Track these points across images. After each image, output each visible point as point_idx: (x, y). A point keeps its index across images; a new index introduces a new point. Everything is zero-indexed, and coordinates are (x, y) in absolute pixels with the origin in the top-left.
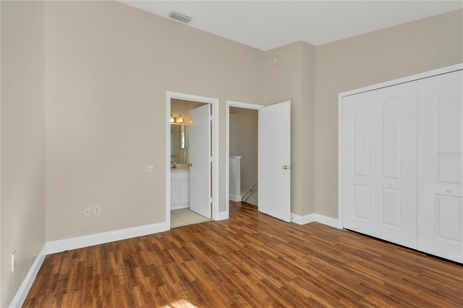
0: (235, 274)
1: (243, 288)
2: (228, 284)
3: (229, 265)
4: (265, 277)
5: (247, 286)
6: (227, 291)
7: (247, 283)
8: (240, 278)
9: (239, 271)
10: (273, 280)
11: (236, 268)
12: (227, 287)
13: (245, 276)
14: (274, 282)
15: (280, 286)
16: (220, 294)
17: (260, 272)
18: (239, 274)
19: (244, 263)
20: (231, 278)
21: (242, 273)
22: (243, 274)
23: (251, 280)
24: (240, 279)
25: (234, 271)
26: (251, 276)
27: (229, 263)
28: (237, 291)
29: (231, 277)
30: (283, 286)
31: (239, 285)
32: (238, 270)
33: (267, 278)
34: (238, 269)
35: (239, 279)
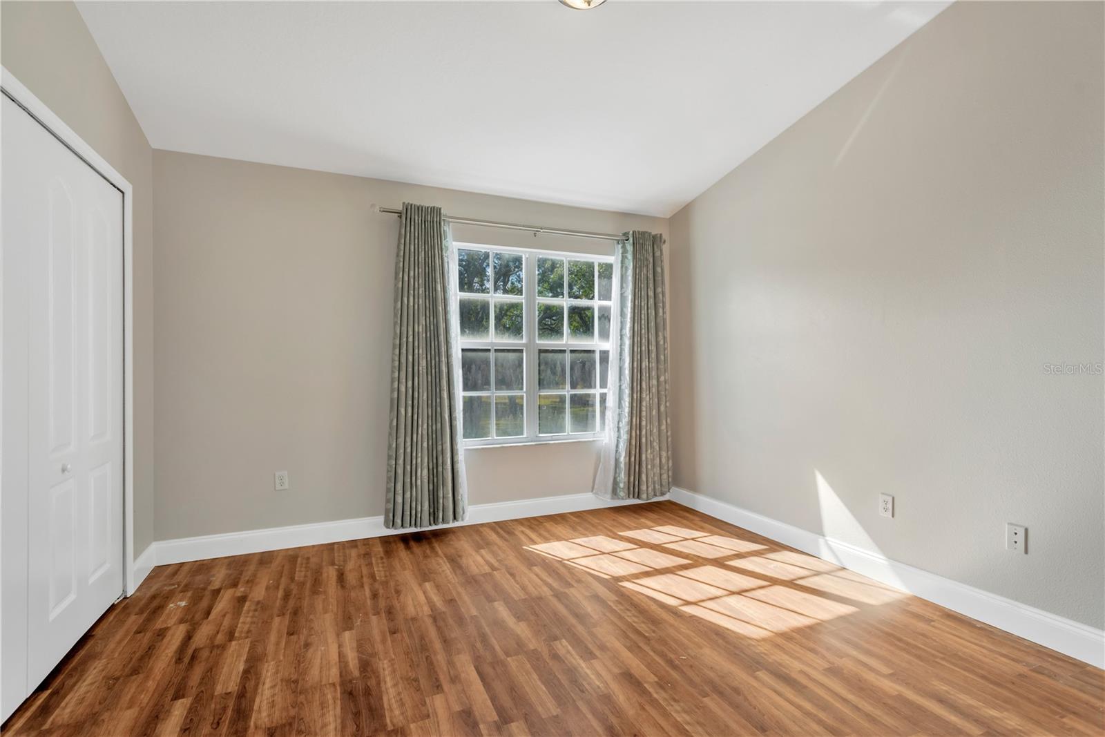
0: (656, 679)
1: (639, 647)
2: (672, 656)
3: (677, 712)
4: (583, 665)
5: (630, 649)
6: (674, 645)
7: (629, 654)
8: (645, 669)
9: (646, 685)
10: (568, 656)
11: (655, 696)
12: (675, 652)
13: (633, 672)
14: (568, 652)
15: (560, 642)
16: (685, 641)
17: (591, 678)
18: (649, 679)
19: (631, 712)
20: (668, 668)
21: (640, 679)
22: (637, 676)
23: (618, 659)
24: (645, 666)
25: (662, 687)
26: (616, 671)
27: (679, 719)
28: (651, 641)
29: (667, 672)
30: (555, 642)
31: (648, 653)
32: (651, 690)
33: (581, 662)
34: (650, 693)
35: (648, 666)
